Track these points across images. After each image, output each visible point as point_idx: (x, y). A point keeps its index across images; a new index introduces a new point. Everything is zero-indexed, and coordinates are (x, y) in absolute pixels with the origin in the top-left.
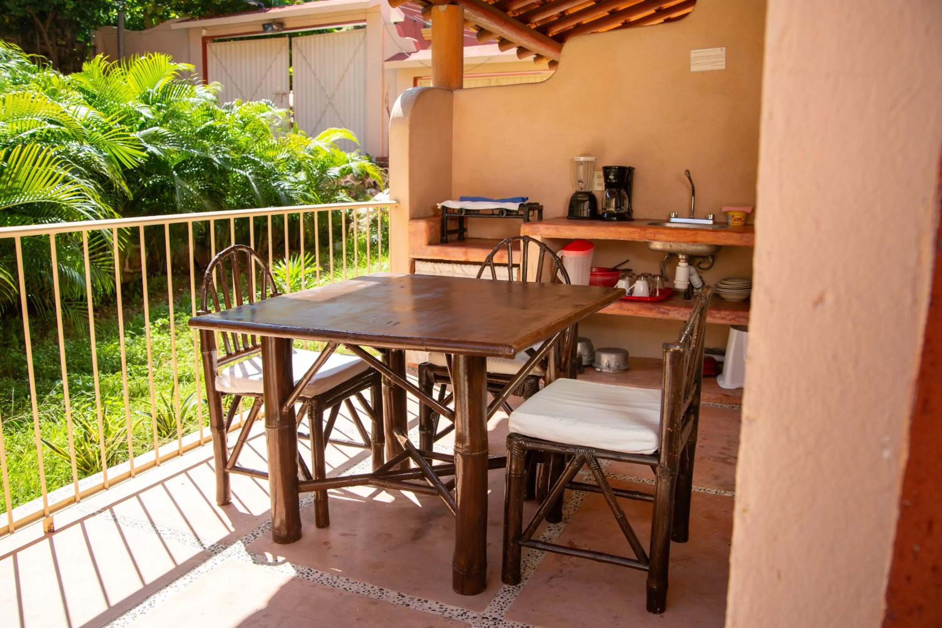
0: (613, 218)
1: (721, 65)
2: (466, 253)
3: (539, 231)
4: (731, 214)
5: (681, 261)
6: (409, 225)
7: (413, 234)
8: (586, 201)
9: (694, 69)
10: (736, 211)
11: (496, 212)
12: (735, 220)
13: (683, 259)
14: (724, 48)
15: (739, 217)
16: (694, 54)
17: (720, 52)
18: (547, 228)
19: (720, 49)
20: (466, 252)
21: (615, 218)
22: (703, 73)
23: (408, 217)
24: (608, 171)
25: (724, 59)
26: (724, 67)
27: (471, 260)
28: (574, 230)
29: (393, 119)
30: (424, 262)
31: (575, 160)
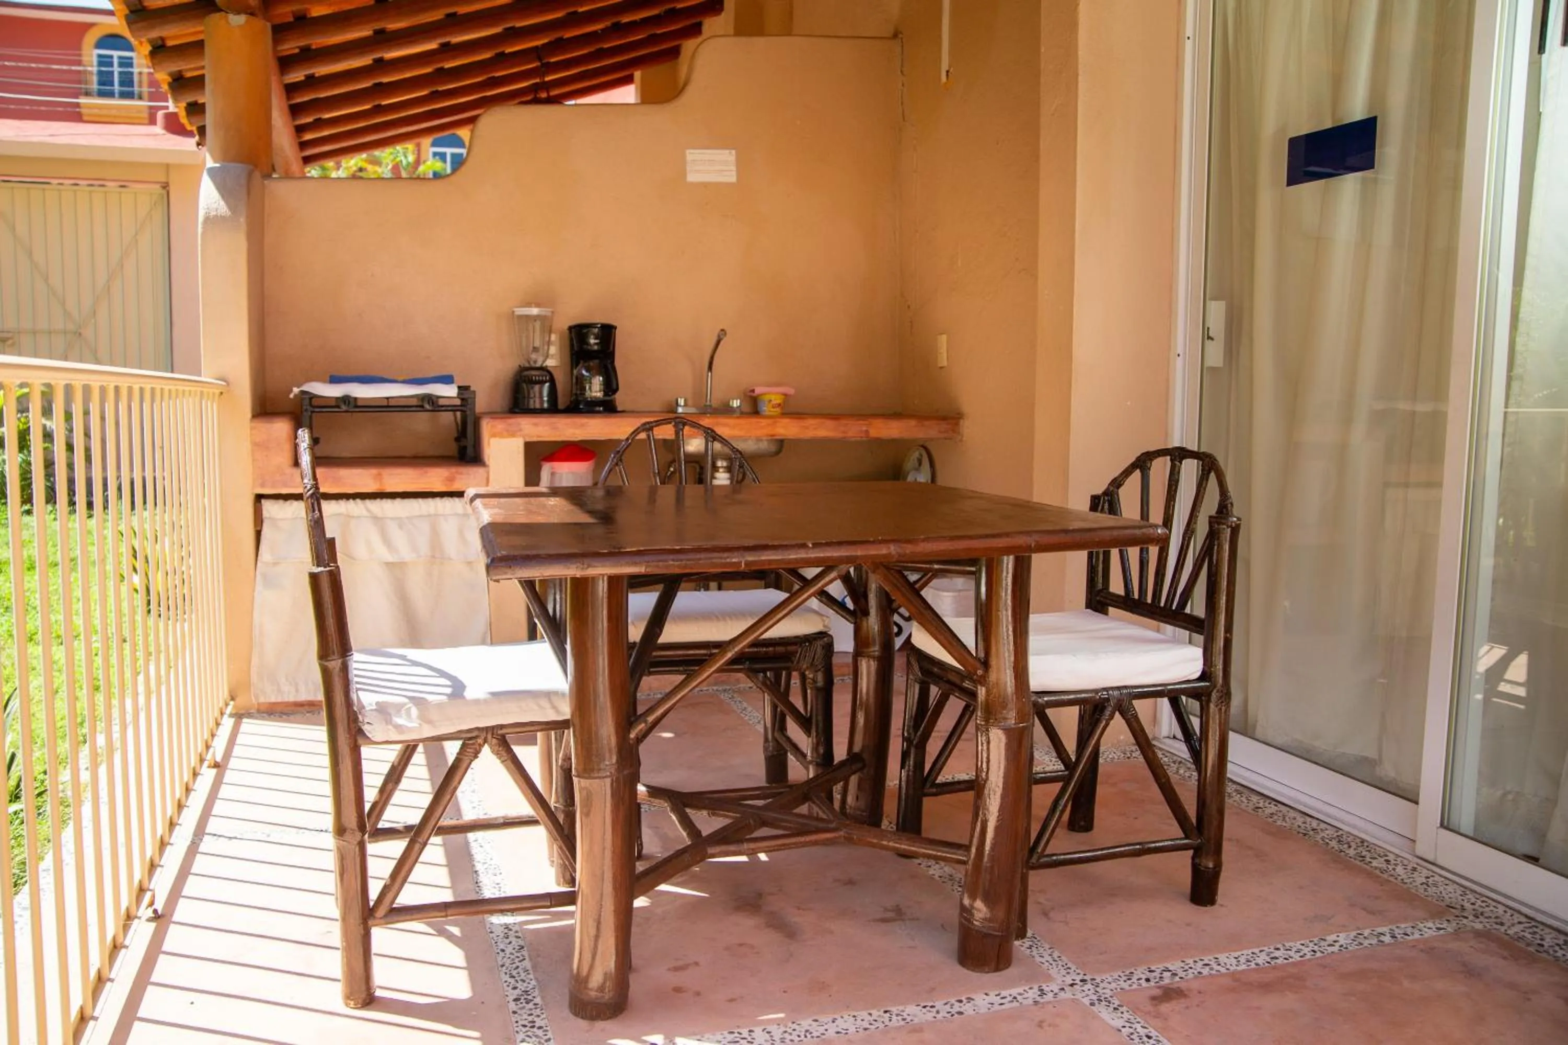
0: (597, 409)
1: (730, 176)
2: (379, 477)
3: (521, 430)
4: (767, 397)
5: (721, 470)
6: (252, 429)
7: (258, 446)
8: (546, 382)
9: (692, 178)
10: (773, 394)
11: (414, 402)
12: (773, 407)
13: (722, 467)
14: (734, 152)
15: (778, 402)
16: (692, 155)
17: (727, 157)
18: (536, 425)
19: (727, 151)
20: (380, 474)
21: (601, 409)
22: (705, 185)
23: (249, 415)
24: (585, 331)
25: (734, 168)
26: (733, 179)
27: (389, 489)
28: (582, 425)
29: (207, 219)
30: (281, 502)
31: (517, 313)
